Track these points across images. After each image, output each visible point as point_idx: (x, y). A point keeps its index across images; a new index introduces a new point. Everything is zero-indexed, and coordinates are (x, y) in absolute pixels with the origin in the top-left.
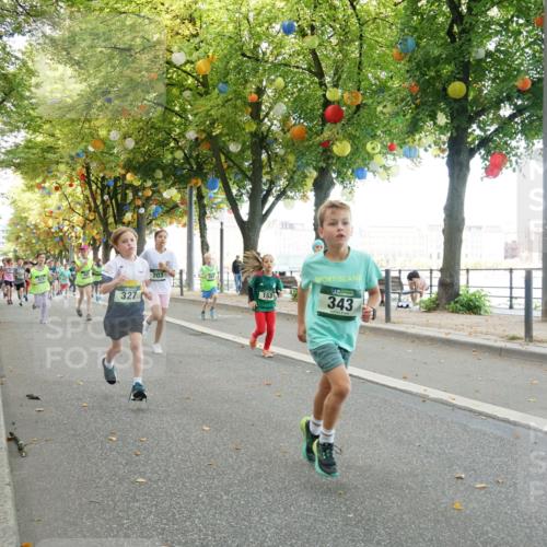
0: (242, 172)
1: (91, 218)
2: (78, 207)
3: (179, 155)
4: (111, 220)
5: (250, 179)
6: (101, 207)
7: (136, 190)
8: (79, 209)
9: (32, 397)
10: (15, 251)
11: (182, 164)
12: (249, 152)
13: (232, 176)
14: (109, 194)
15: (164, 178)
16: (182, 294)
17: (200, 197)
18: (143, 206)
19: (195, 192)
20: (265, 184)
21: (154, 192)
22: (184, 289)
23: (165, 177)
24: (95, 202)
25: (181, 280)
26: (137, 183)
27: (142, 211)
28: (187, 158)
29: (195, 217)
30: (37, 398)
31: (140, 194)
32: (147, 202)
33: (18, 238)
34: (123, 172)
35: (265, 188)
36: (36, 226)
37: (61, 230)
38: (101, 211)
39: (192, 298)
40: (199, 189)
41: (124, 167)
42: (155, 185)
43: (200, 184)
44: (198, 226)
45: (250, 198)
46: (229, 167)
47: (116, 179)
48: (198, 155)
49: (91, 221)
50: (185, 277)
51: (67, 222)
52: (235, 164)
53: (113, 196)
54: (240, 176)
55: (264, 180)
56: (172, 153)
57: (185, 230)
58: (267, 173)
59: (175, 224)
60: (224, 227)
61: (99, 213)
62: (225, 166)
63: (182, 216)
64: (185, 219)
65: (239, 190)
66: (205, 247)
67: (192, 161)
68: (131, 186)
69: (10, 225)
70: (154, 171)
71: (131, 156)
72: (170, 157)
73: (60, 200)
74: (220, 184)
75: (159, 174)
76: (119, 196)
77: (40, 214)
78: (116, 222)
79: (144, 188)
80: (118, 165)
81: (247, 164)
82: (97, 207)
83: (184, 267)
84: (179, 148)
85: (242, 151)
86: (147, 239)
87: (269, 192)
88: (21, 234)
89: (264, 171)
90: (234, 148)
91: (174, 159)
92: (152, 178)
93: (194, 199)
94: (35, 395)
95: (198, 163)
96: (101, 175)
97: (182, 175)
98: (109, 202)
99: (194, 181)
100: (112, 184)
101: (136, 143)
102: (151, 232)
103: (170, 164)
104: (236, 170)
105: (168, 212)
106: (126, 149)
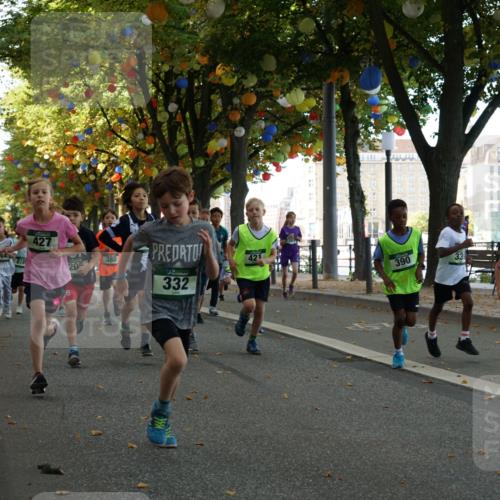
0: (426, 55)
1: (148, 147)
2: (124, 126)
3: (307, 26)
4: (183, 150)
5: (440, 69)
6: (165, 127)
7: (228, 94)
8: (125, 131)
9: (47, 470)
10: (14, 210)
11: (313, 43)
12: (437, 18)
13: (405, 63)
14: (178, 101)
15: (279, 71)
16: (315, 285)
17: (348, 104)
18: (242, 123)
19: (336, 96)
20: (470, 77)
21: (260, 97)
22: (320, 277)
23: (281, 70)
24: (154, 116)
25: (313, 259)
26: (230, 82)
27: (241, 132)
28: (321, 33)
29: (338, 142)
30: (57, 472)
31: (236, 101)
32: (249, 116)
33: (18, 185)
34: (205, 60)
35: (468, 83)
36: (49, 164)
37: (94, 171)
38: (165, 133)
39: (334, 292)
40: (345, 90)
41: (205, 52)
42: (263, 83)
43: (347, 80)
44: (344, 160)
45: (441, 104)
46: (400, 46)
47: (193, 75)
48: (341, 27)
49: (148, 153)
50: (319, 252)
51: (104, 157)
52: (412, 40)
53: (186, 105)
54: (420, 64)
55: (468, 69)
56: (294, 23)
57: (320, 165)
58: (474, 55)
59: (300, 156)
60: (393, 161)
61: (162, 138)
62: (393, 46)
63: (314, 141)
64: (319, 147)
65: (420, 91)
66: (357, 198)
67: (331, 37)
68: (219, 87)
69: (4, 163)
70: (260, 57)
71: (219, 30)
72: (289, 30)
73: (92, 116)
74: (384, 79)
75: (270, 63)
76: (198, 107)
77: (57, 143)
78: (192, 154)
79: (244, 90)
80: (195, 49)
81: (433, 40)
82: (158, 125)
83: (319, 235)
84: (308, 13)
85: (426, 15)
86: (249, 184)
87: (477, 93)
88: (24, 179)
89: (467, 53)
90: (410, 10)
91: (299, 34)
92: (258, 71)
93: (337, 107)
94: (54, 466)
95: (341, 42)
96: (166, 68)
97: (313, 65)
98: (179, 118)
99: (337, 75)
100: (185, 83)
101: (228, 7)
102: (256, 173)
103: (290, 44)
104: (413, 51)
105: (286, 133)
106: (209, 18)
